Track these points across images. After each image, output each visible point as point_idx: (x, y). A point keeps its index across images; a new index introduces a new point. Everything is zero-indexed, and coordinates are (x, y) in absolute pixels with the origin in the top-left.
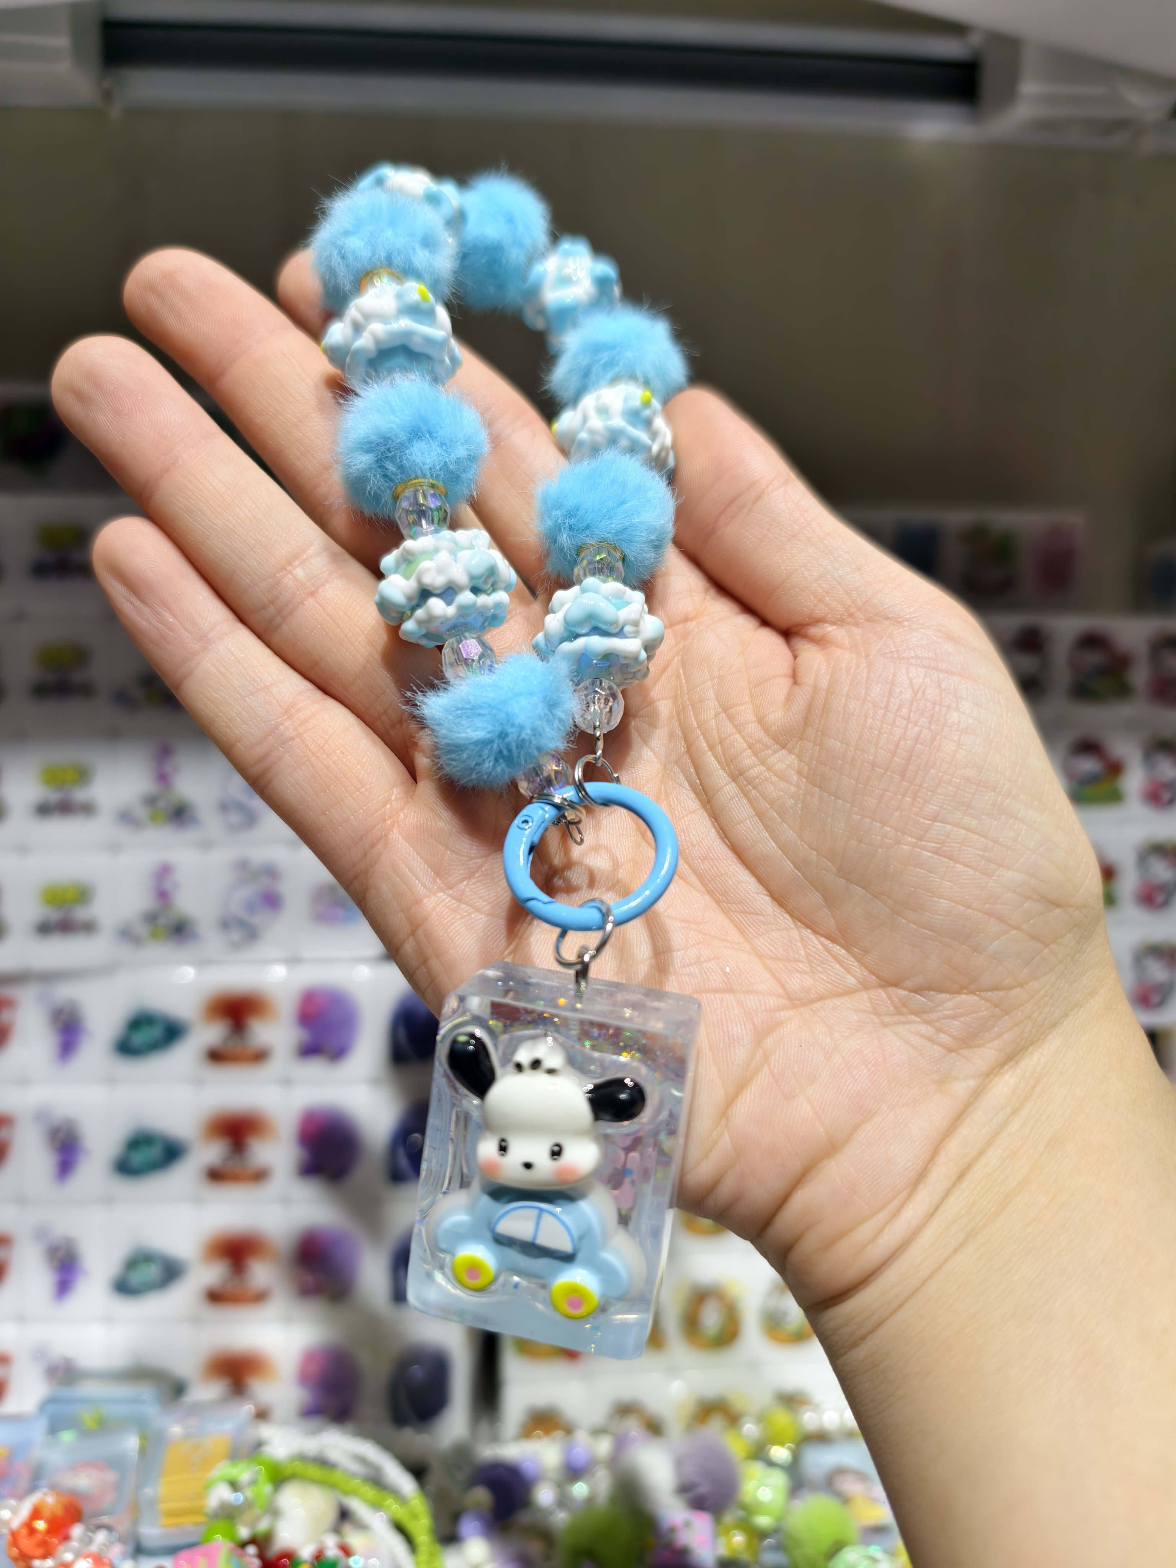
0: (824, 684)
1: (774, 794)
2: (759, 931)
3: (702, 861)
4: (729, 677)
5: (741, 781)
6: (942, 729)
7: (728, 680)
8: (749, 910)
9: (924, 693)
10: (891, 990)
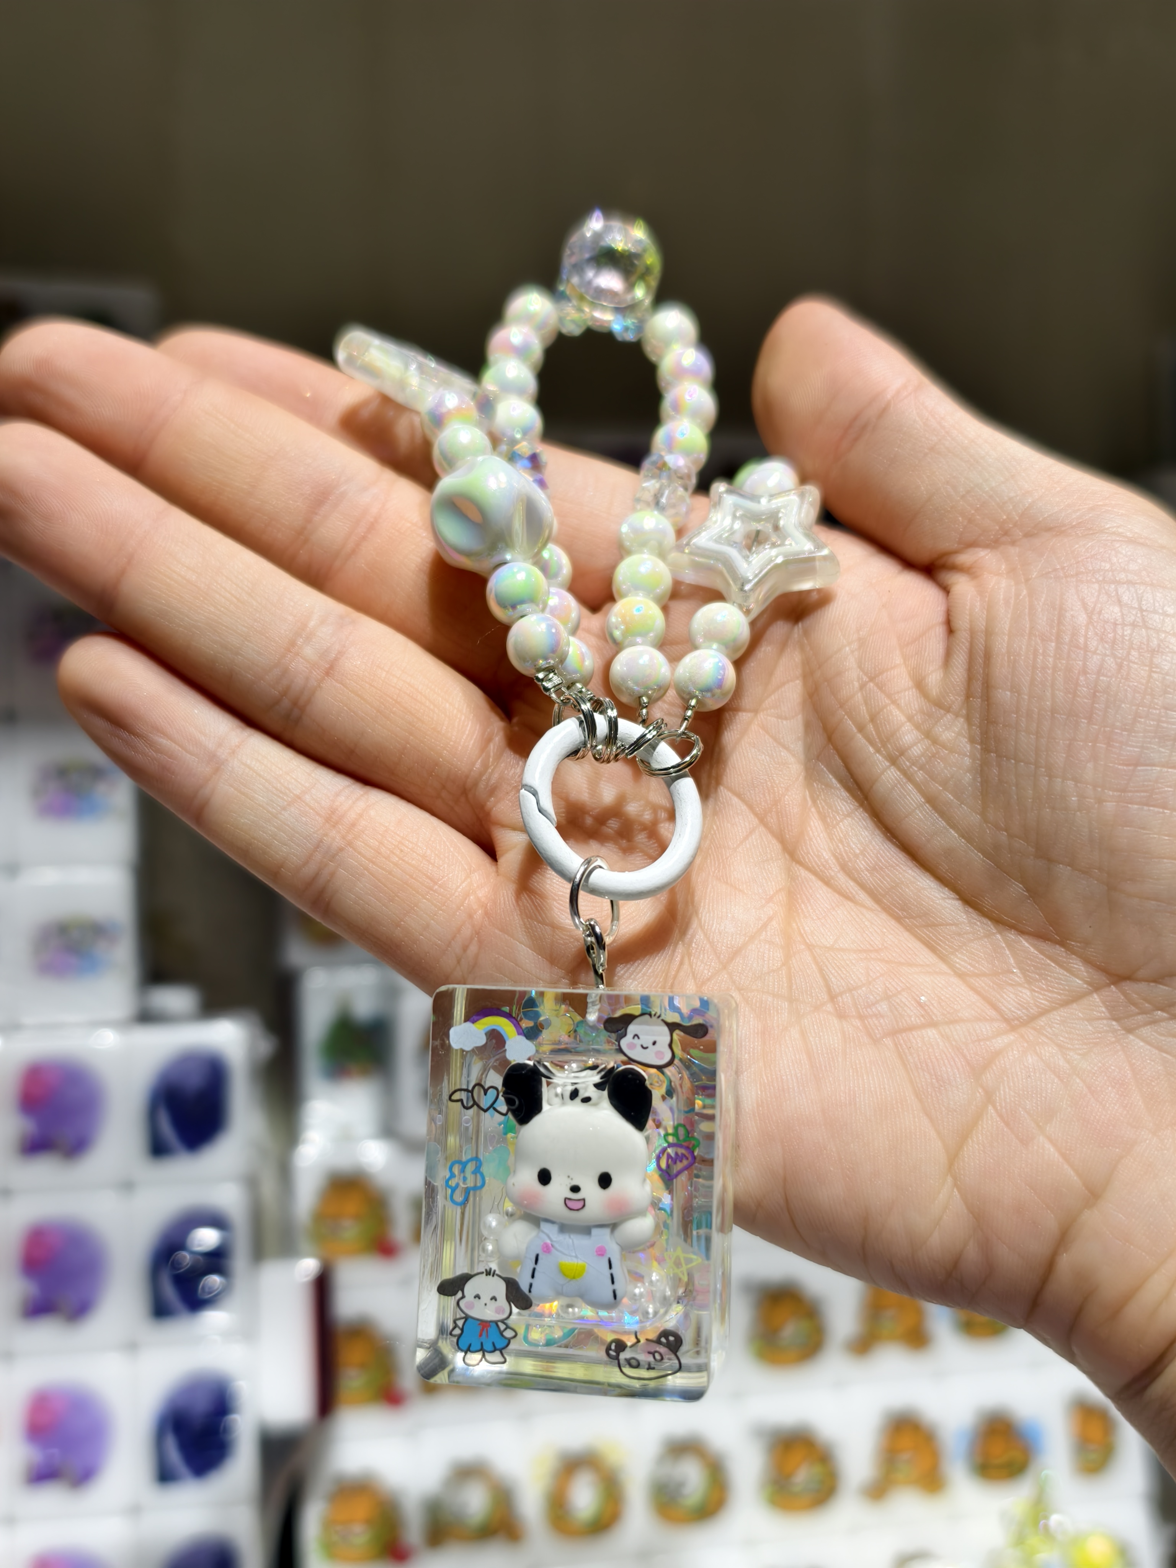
0: (981, 624)
1: (946, 771)
2: (955, 945)
3: (869, 873)
4: (871, 638)
5: (902, 763)
6: (1129, 653)
7: (870, 642)
8: (937, 921)
9: (1100, 613)
10: (1127, 986)
